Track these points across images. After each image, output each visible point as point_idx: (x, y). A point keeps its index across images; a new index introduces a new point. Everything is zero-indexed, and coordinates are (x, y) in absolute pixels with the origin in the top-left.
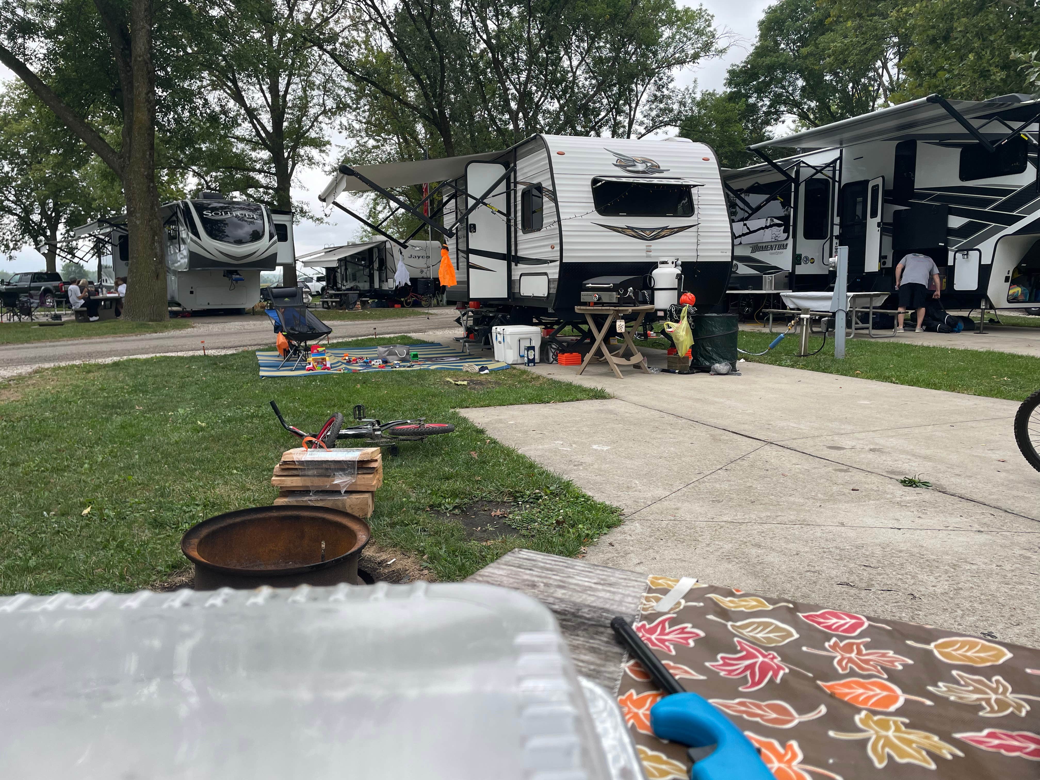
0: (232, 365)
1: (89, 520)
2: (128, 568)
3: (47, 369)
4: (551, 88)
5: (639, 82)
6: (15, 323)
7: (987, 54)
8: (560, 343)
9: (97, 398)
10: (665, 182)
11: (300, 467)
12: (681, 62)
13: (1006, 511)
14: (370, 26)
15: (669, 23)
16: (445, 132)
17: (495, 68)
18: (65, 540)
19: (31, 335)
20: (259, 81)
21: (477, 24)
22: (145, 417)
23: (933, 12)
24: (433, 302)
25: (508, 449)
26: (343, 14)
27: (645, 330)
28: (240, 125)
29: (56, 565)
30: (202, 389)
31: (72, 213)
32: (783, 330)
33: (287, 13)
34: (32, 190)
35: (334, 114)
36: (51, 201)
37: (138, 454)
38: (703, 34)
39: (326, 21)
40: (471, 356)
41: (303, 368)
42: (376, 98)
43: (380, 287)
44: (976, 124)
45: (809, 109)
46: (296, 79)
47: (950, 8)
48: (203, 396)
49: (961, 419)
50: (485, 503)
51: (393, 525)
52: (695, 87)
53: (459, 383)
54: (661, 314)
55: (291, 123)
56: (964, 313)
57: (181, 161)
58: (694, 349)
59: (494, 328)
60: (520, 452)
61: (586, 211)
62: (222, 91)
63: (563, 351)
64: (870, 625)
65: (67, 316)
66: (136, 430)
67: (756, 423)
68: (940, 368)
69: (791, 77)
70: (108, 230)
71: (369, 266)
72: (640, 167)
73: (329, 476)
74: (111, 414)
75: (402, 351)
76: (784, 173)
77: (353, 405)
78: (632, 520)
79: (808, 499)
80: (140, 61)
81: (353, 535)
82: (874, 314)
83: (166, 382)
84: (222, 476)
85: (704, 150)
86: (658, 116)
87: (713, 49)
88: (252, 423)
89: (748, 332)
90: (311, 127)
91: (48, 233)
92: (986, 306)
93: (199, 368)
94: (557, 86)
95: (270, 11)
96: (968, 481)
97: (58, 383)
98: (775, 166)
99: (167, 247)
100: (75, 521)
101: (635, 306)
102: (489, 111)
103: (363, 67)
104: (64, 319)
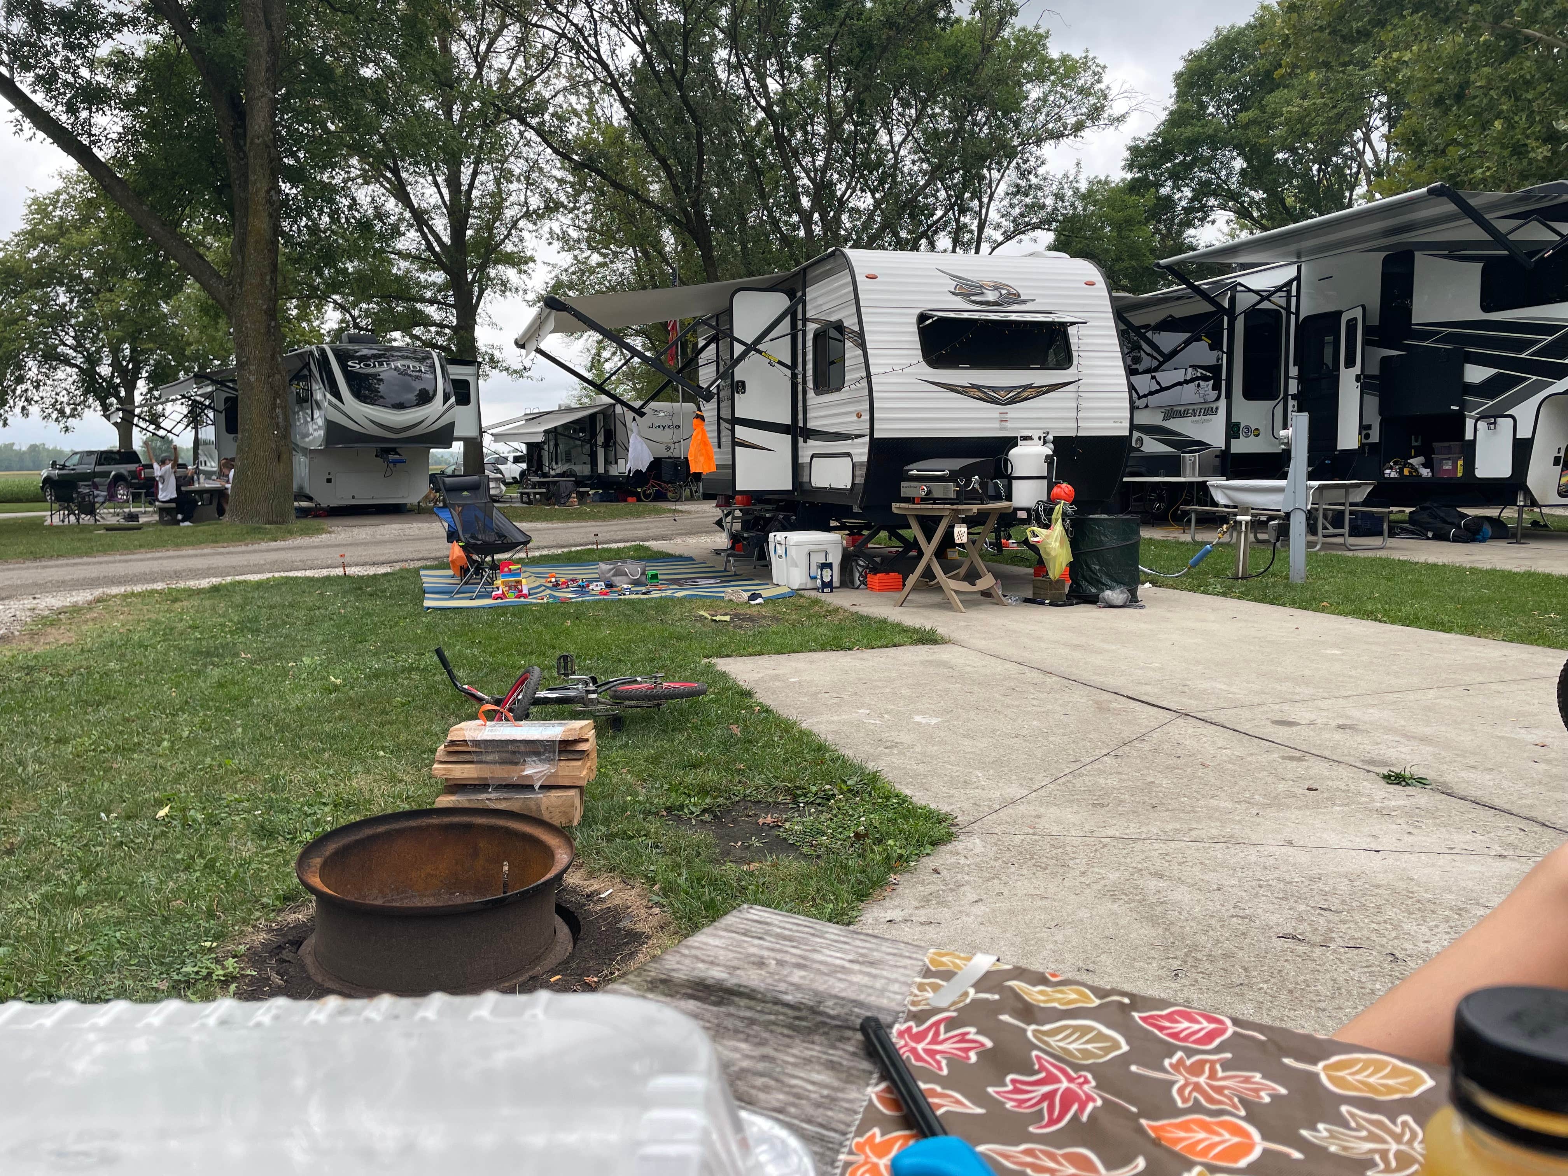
0: (384, 591)
1: (166, 826)
2: (220, 899)
3: (115, 596)
4: (862, 176)
5: (993, 166)
6: (70, 526)
7: (1522, 119)
8: (869, 557)
9: (185, 640)
10: (1028, 317)
11: (474, 749)
12: (1056, 136)
13: (1544, 825)
14: (596, 89)
15: (1039, 77)
16: (704, 242)
17: (778, 147)
18: (131, 856)
19: (93, 544)
20: (431, 171)
21: (752, 83)
22: (253, 670)
23: (1439, 58)
24: (684, 494)
25: (787, 721)
26: (555, 71)
27: (998, 538)
28: (404, 234)
29: (116, 894)
30: (338, 627)
31: (157, 364)
32: (1212, 537)
33: (474, 70)
34: (99, 330)
35: (541, 217)
36: (127, 345)
37: (241, 725)
38: (1090, 94)
39: (531, 81)
40: (737, 577)
41: (488, 595)
42: (603, 193)
43: (606, 471)
44: (1503, 226)
45: (1252, 202)
46: (486, 168)
47: (1465, 51)
48: (339, 637)
49: (1481, 679)
50: (750, 804)
51: (610, 838)
52: (1078, 172)
53: (718, 618)
54: (1022, 515)
55: (477, 231)
56: (1492, 512)
57: (317, 288)
58: (1073, 567)
59: (771, 535)
60: (804, 726)
61: (909, 362)
62: (378, 185)
63: (875, 570)
64: (1235, 1033)
65: (147, 515)
66: (240, 690)
67: (1165, 683)
68: (1452, 598)
69: (1223, 156)
70: (209, 389)
71: (590, 440)
72: (991, 296)
73: (516, 764)
74: (205, 666)
75: (634, 569)
76: (1212, 301)
77: (558, 653)
78: (970, 834)
79: (1239, 802)
80: (259, 145)
81: (548, 854)
82: (1351, 513)
83: (287, 616)
84: (363, 761)
85: (1087, 270)
86: (1022, 215)
87: (1105, 115)
88: (409, 678)
89: (1158, 541)
90: (506, 237)
91: (123, 394)
92: (1525, 501)
93: (336, 595)
94: (871, 173)
95: (448, 70)
96: (1488, 777)
97: (130, 618)
98: (1197, 290)
99: (294, 413)
100: (146, 827)
101: (982, 503)
102: (770, 212)
103: (584, 148)
104: (142, 520)
